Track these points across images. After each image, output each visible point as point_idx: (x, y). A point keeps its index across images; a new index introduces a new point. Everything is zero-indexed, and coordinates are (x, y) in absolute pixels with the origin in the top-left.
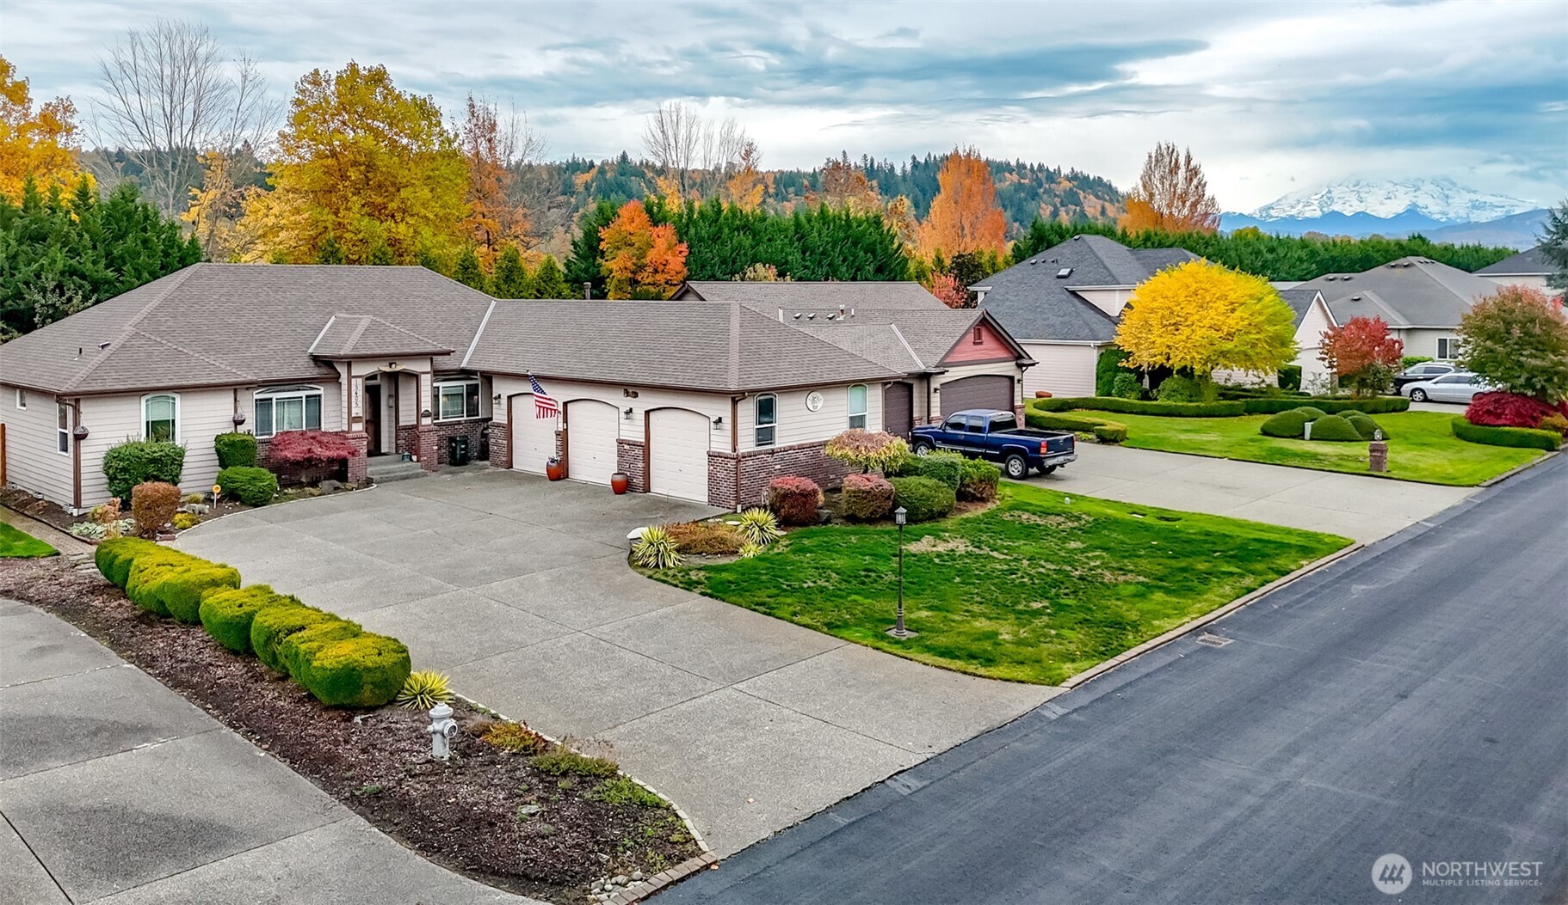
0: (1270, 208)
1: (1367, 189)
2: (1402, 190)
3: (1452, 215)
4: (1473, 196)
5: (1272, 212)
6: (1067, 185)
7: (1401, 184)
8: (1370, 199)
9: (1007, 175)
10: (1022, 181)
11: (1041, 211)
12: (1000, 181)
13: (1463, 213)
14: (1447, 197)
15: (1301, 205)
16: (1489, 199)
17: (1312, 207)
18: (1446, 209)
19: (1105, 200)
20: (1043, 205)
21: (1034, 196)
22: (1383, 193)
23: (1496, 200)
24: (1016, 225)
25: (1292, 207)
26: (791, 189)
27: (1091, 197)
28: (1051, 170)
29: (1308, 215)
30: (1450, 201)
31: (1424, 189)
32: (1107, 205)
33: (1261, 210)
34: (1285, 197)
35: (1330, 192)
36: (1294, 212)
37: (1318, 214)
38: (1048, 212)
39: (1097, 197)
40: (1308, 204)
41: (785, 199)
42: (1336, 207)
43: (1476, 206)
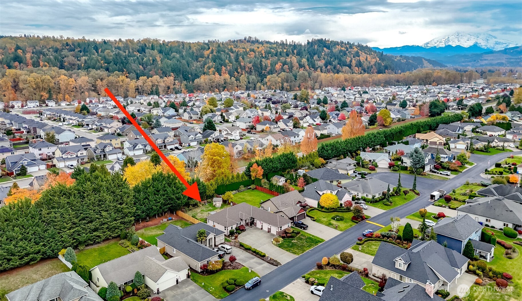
0: (428, 43)
1: (461, 37)
2: (473, 37)
3: (488, 46)
4: (496, 40)
5: (429, 45)
6: (356, 49)
7: (473, 35)
8: (462, 41)
9: (337, 46)
10: (342, 48)
11: (347, 60)
12: (335, 48)
13: (492, 46)
14: (488, 40)
15: (438, 42)
16: (501, 41)
17: (442, 43)
18: (487, 44)
19: (368, 54)
20: (348, 57)
21: (345, 54)
22: (467, 38)
23: (503, 41)
24: (339, 65)
25: (435, 43)
26: (270, 55)
27: (363, 53)
28: (352, 43)
29: (440, 46)
30: (488, 41)
31: (480, 37)
32: (368, 56)
33: (425, 44)
34: (433, 40)
35: (448, 38)
36: (436, 45)
37: (444, 46)
38: (349, 61)
39: (365, 53)
40: (441, 42)
41: (268, 59)
42: (450, 43)
43: (497, 43)
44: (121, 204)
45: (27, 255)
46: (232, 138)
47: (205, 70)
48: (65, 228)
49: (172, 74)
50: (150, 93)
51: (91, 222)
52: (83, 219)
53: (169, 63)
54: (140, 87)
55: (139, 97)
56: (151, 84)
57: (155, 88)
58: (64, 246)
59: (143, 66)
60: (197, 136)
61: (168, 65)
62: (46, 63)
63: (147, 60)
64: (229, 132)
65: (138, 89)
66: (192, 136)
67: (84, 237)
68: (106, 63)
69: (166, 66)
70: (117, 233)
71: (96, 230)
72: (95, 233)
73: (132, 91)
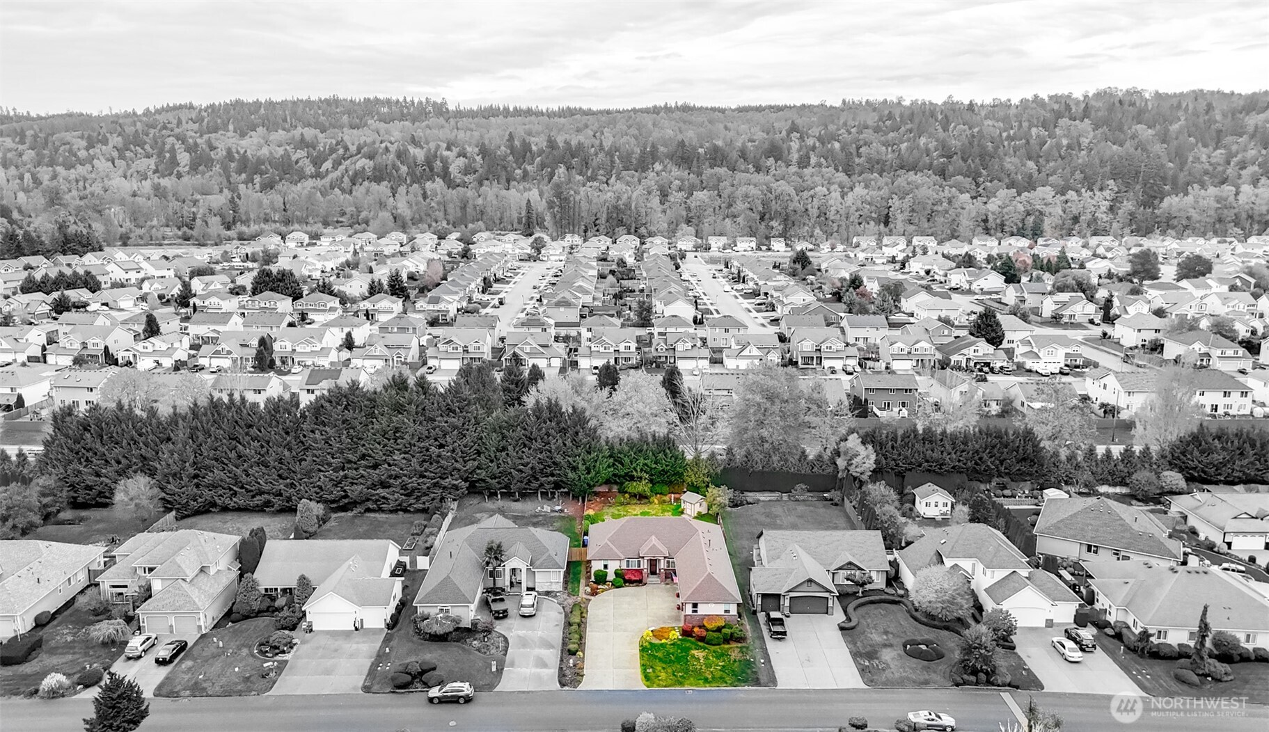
44: (441, 446)
45: (261, 493)
46: (1035, 367)
47: (1229, 171)
48: (330, 464)
49: (1111, 182)
50: (1015, 231)
51: (375, 467)
52: (363, 457)
53: (1108, 153)
54: (991, 218)
55: (979, 240)
56: (1021, 208)
57: (1031, 219)
58: (321, 497)
59: (1037, 163)
60: (917, 346)
61: (1105, 159)
62: (822, 159)
63: (1051, 147)
64: (1035, 350)
65: (986, 221)
66: (900, 345)
67: (355, 491)
68: (943, 156)
69: (1097, 161)
70: (424, 503)
71: (385, 485)
72: (380, 491)
73: (965, 223)
